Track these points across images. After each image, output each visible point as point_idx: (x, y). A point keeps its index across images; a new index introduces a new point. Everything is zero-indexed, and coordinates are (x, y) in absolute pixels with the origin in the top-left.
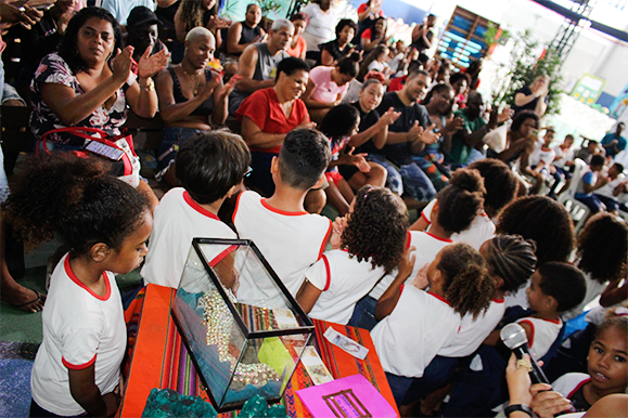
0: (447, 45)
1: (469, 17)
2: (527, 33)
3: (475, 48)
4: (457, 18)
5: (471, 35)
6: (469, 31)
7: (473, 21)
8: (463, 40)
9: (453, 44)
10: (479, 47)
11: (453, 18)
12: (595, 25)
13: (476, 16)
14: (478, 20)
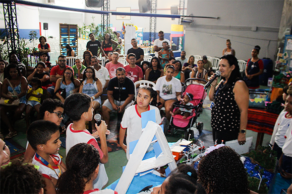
0: (63, 41)
1: (66, 27)
2: (92, 24)
3: (72, 37)
4: (62, 29)
5: (69, 33)
6: (68, 32)
7: (68, 28)
8: (67, 37)
9: (65, 40)
10: (74, 36)
11: (61, 30)
12: (113, 14)
13: (68, 25)
14: (69, 27)
